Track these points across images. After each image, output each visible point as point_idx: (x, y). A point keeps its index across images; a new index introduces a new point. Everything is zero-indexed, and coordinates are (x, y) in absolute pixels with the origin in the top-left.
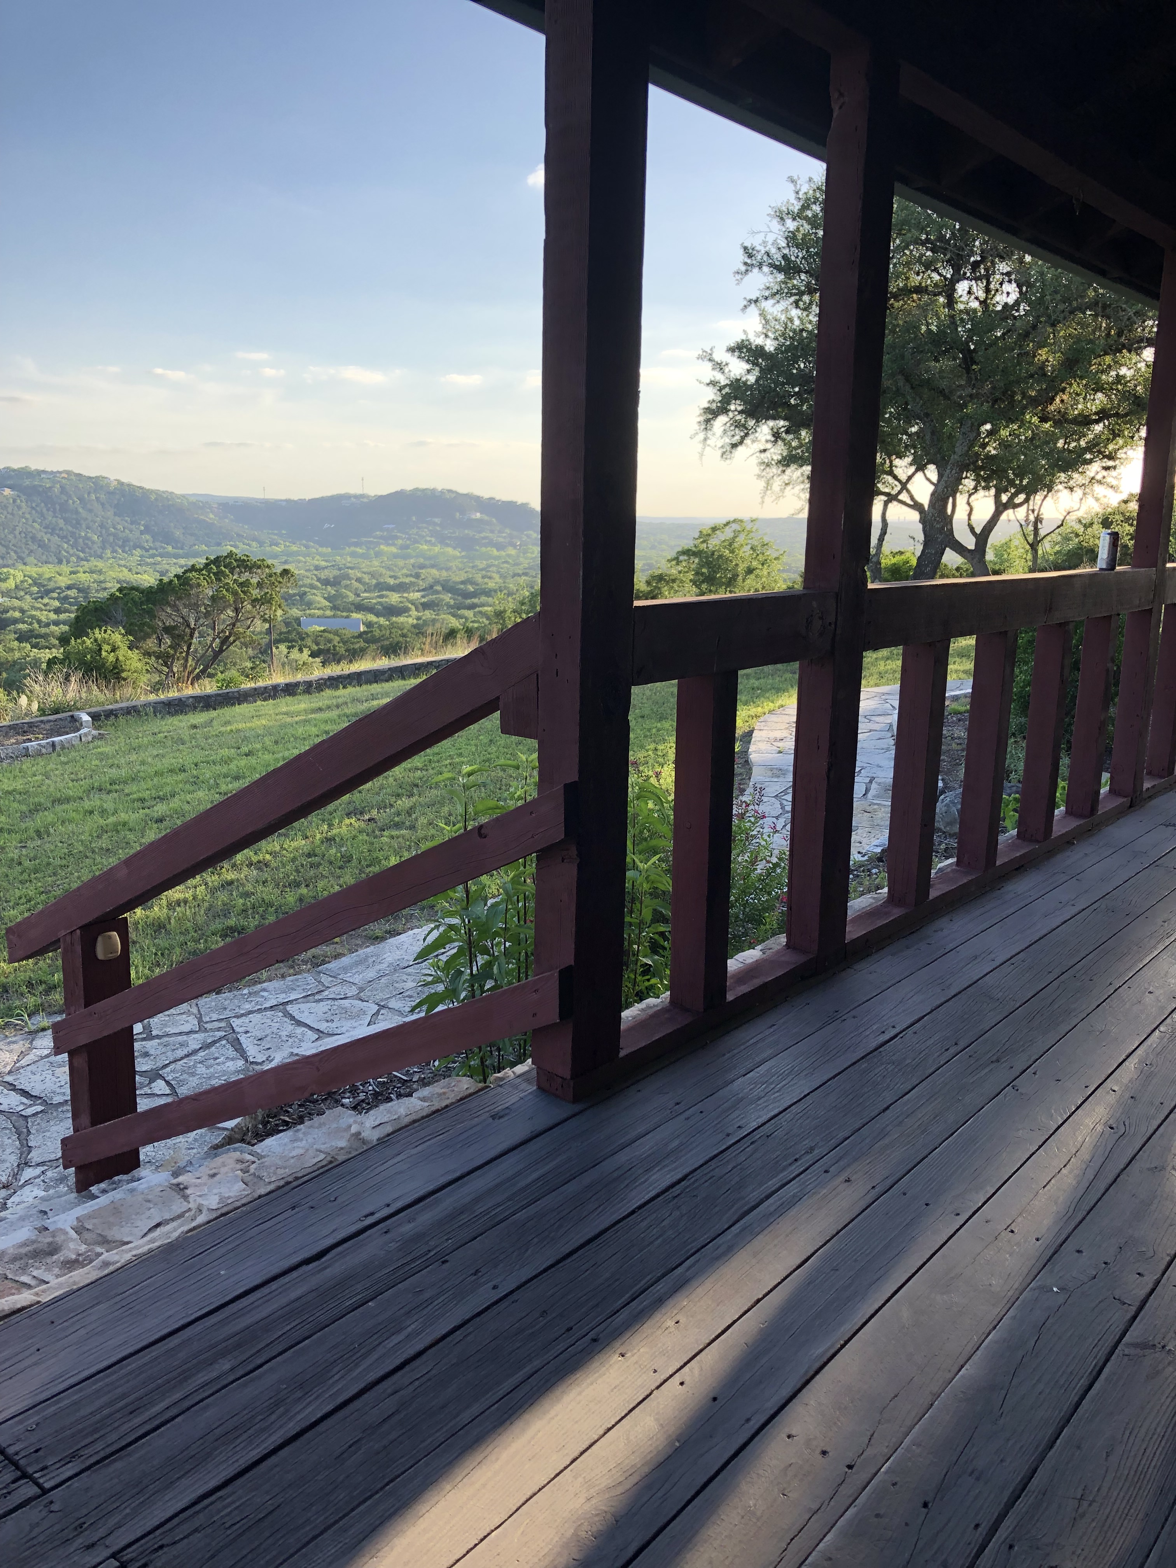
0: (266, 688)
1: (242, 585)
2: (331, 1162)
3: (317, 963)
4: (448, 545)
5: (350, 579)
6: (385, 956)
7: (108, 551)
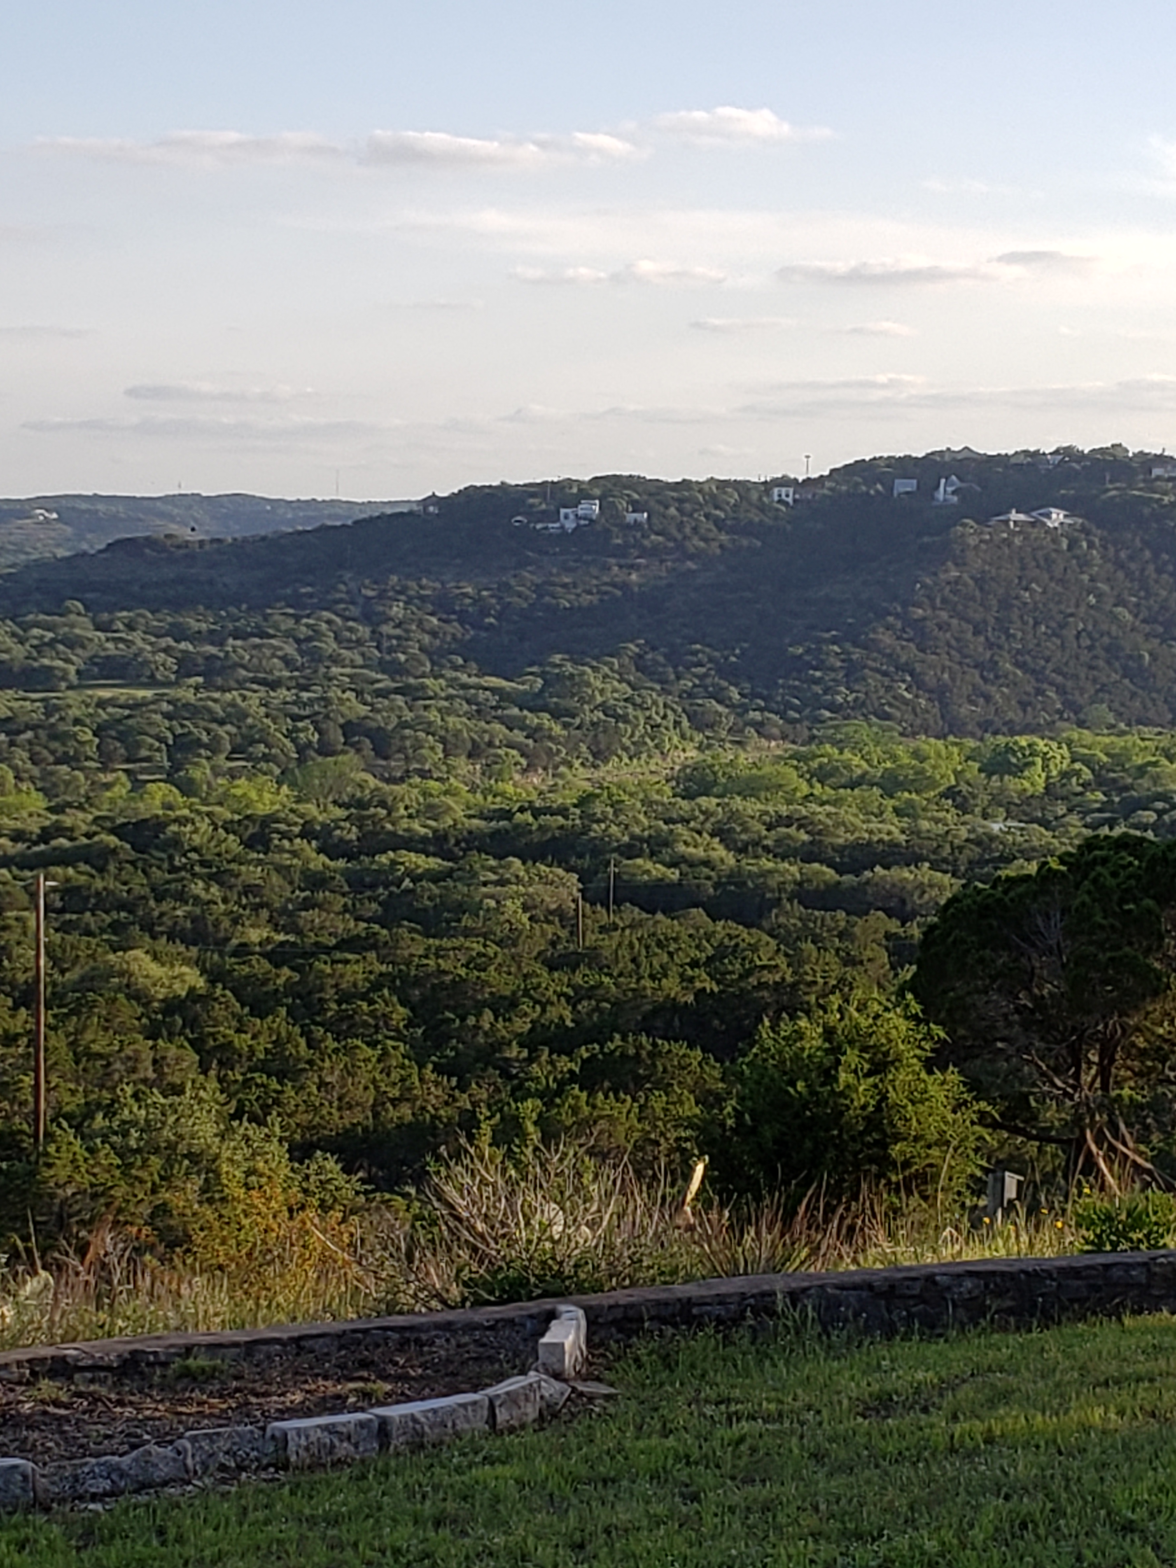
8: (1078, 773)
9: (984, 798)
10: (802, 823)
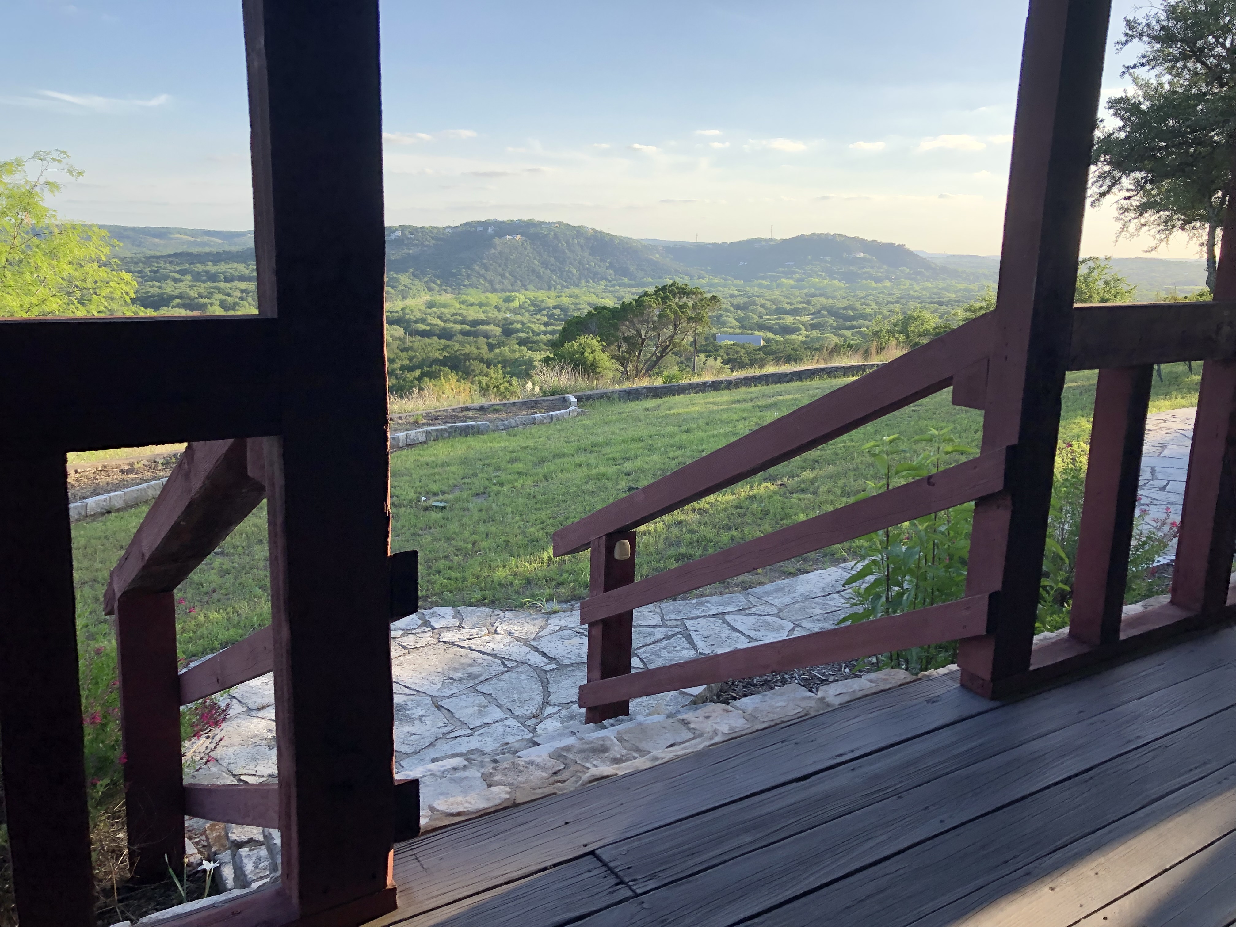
0: (698, 384)
1: (681, 307)
2: (806, 715)
3: (746, 587)
4: (835, 279)
5: (756, 305)
6: (798, 588)
7: (583, 282)
8: (526, 302)
9: (504, 309)
10: (460, 315)
